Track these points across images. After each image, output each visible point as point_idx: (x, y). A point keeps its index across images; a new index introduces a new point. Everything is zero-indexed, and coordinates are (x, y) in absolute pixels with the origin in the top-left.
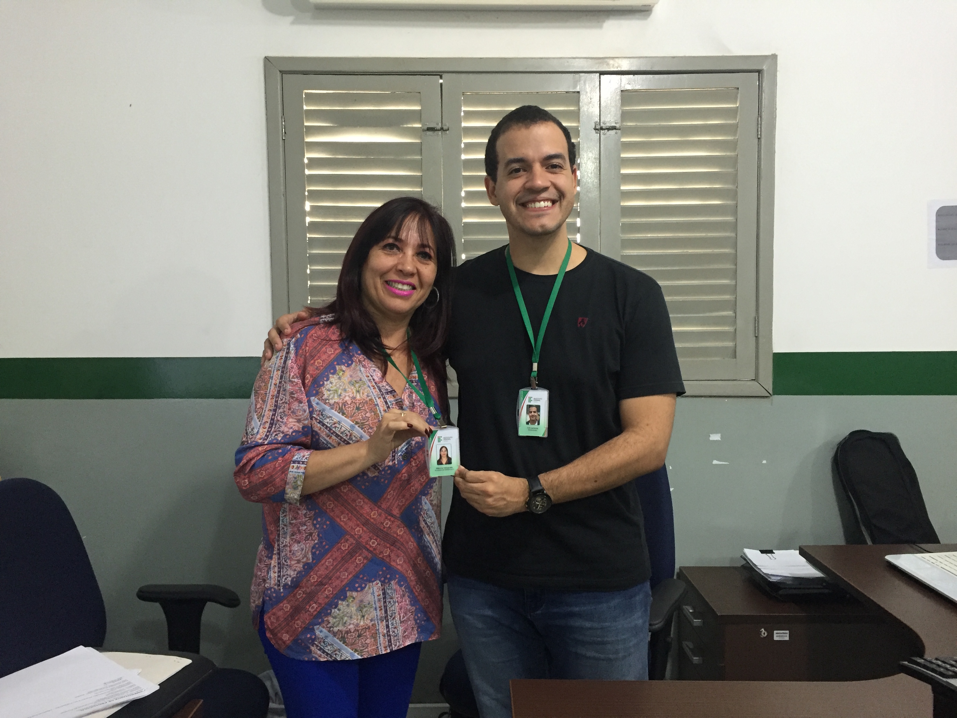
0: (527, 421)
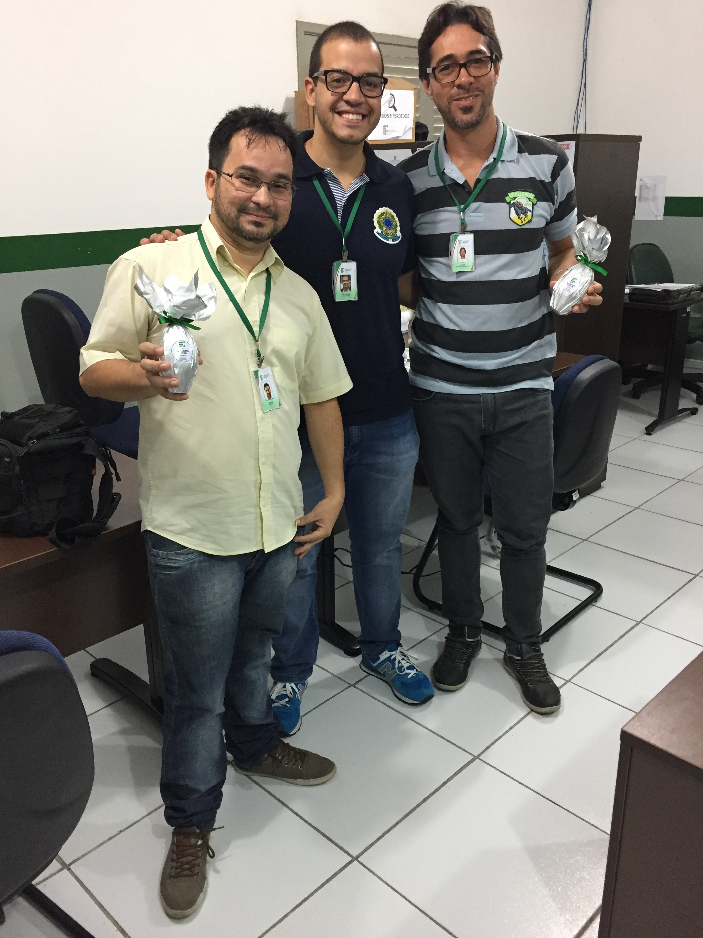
0: (341, 289)
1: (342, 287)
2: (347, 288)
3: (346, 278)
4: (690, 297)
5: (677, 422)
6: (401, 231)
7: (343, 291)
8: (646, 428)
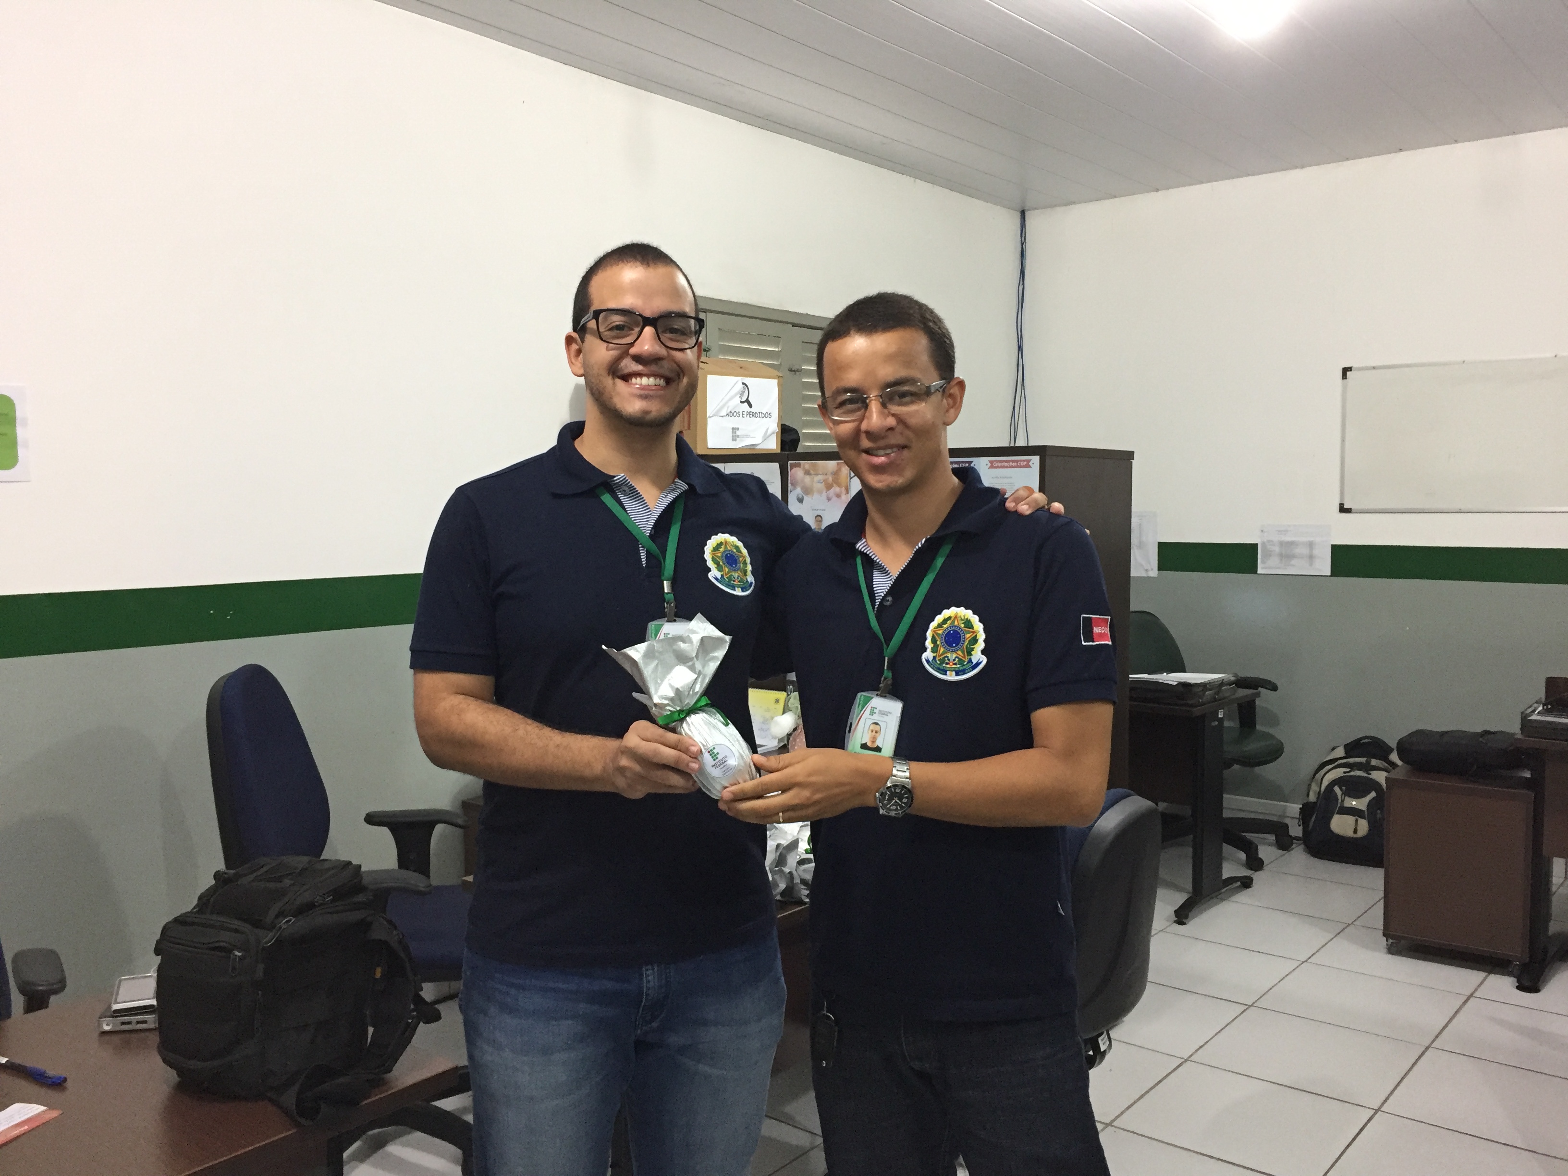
4: (1221, 695)
5: (1223, 900)
6: (753, 573)
8: (1175, 911)
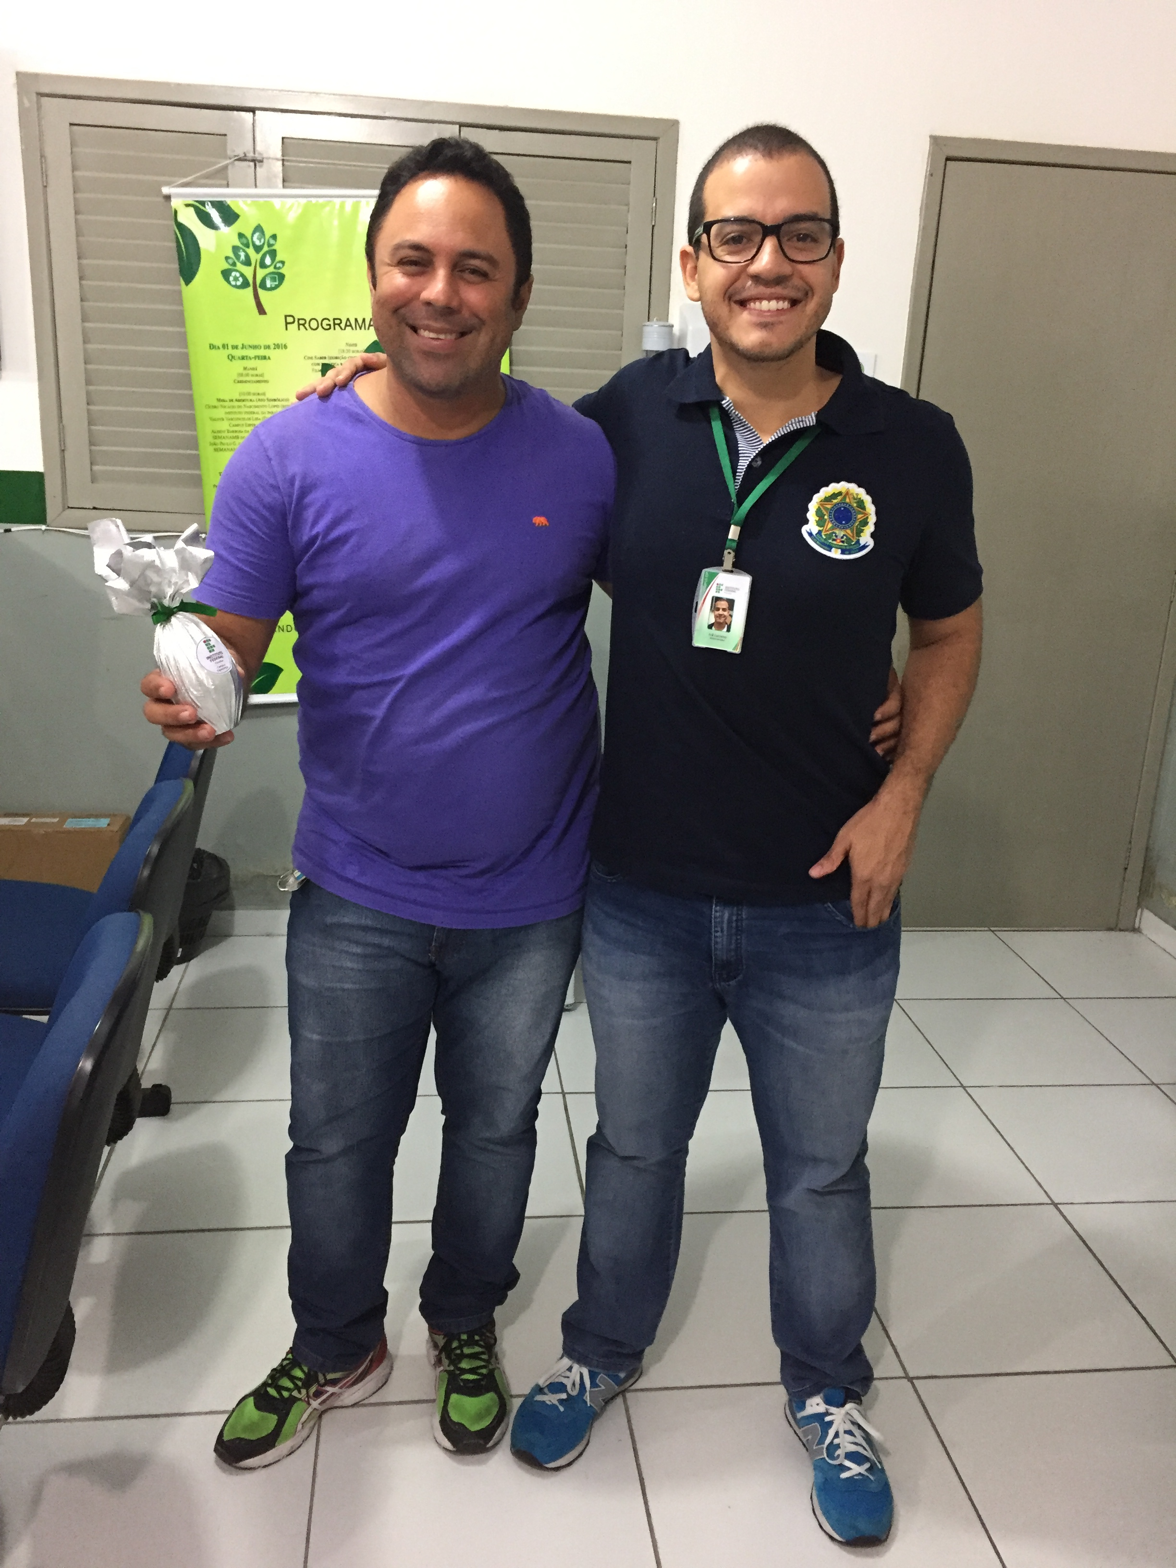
1: (713, 620)
2: (721, 624)
3: (723, 605)
7: (713, 628)
